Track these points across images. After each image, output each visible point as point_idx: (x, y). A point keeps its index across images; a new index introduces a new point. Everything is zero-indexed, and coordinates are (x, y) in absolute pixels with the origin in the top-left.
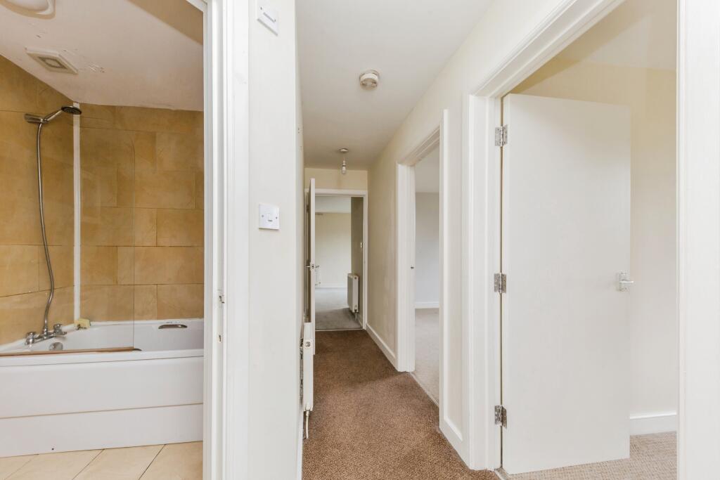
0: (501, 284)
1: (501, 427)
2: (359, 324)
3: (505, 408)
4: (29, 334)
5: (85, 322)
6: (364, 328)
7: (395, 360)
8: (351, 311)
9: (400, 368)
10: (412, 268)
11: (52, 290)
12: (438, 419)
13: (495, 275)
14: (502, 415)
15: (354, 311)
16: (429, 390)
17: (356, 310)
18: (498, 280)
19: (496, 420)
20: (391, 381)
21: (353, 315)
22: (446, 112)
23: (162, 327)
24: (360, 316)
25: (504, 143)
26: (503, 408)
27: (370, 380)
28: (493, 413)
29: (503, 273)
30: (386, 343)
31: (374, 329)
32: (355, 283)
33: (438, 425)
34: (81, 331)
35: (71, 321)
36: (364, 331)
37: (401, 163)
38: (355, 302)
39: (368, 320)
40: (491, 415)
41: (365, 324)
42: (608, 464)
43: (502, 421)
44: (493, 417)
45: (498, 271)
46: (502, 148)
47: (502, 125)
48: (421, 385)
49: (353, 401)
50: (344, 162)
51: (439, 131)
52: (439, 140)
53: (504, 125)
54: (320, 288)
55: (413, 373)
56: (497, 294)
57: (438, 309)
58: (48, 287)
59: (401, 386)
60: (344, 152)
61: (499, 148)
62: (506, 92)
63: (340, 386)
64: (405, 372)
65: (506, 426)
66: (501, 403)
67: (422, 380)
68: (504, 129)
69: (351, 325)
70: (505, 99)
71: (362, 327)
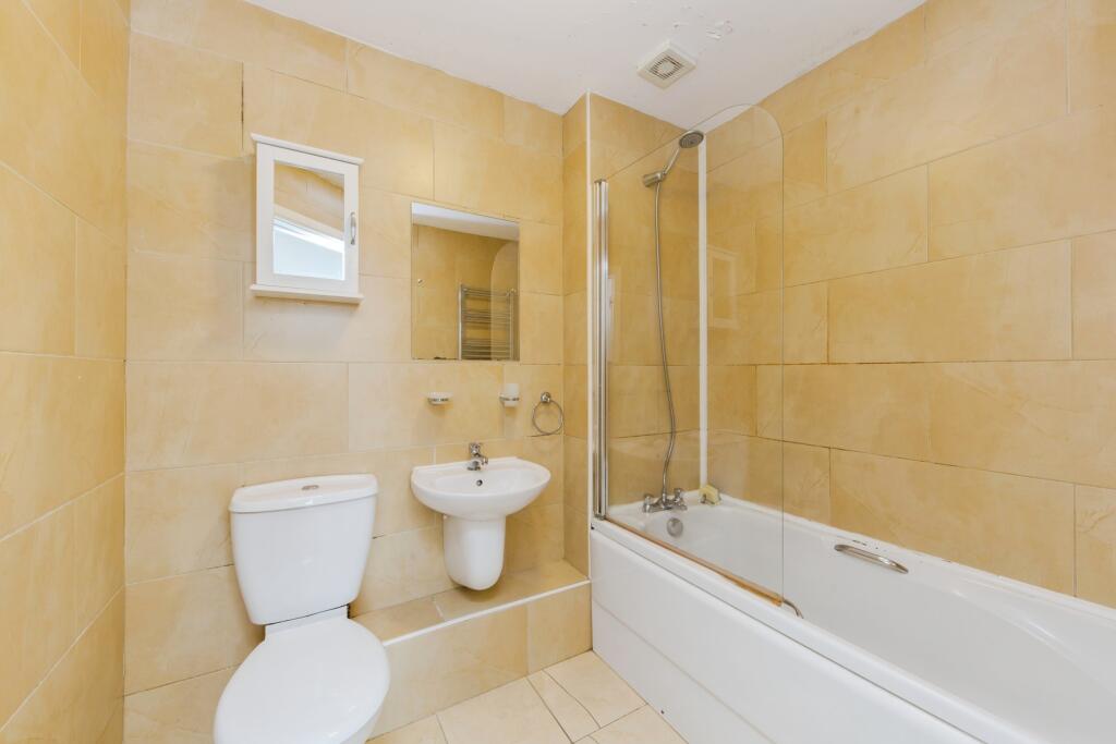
4: (645, 496)
5: (713, 492)
11: (673, 433)
23: (841, 548)
34: (707, 507)
35: (695, 485)
58: (669, 430)
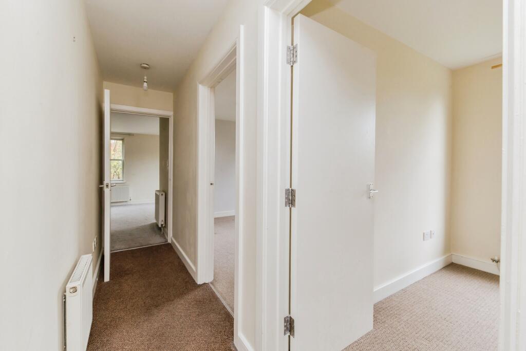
0: (291, 199)
1: (289, 336)
2: (165, 238)
3: (292, 317)
6: (169, 241)
7: (196, 273)
8: (157, 225)
9: (200, 281)
10: (211, 184)
12: (233, 334)
13: (286, 190)
14: (290, 326)
15: (160, 226)
16: (225, 299)
17: (162, 225)
18: (288, 195)
19: (285, 331)
20: (190, 297)
21: (159, 229)
22: (242, 27)
24: (166, 229)
25: (294, 62)
26: (291, 318)
27: (167, 301)
28: (283, 324)
29: (292, 188)
30: (188, 256)
31: (178, 242)
32: (162, 199)
33: (233, 340)
36: (169, 244)
37: (201, 83)
38: (162, 217)
39: (173, 234)
40: (280, 326)
41: (170, 238)
42: (362, 341)
43: (290, 331)
44: (283, 328)
45: (288, 187)
46: (292, 66)
47: (292, 44)
48: (219, 296)
49: (145, 334)
50: (145, 78)
51: (235, 50)
52: (236, 59)
53: (294, 44)
54: (131, 205)
55: (212, 283)
56: (288, 208)
57: (234, 216)
59: (200, 302)
60: (145, 68)
61: (289, 67)
62: (296, 13)
63: (133, 316)
64: (205, 283)
65: (293, 335)
66: (290, 313)
67: (220, 291)
68: (294, 48)
69: (156, 241)
70: (295, 19)
71: (167, 241)
